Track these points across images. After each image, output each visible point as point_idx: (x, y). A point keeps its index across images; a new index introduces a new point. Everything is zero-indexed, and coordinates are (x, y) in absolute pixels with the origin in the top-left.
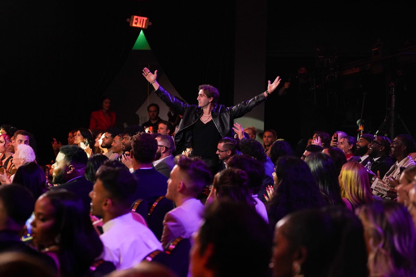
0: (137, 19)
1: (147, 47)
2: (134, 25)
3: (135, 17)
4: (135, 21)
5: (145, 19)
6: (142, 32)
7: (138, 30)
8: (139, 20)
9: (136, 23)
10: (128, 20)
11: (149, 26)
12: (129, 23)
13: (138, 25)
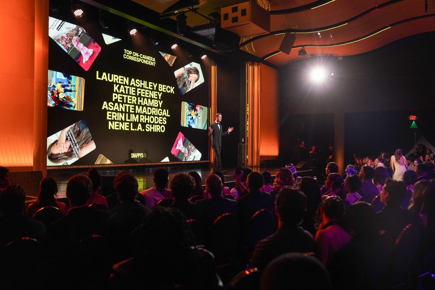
0: (412, 117)
1: (416, 127)
2: (411, 119)
3: (411, 116)
4: (411, 117)
5: (415, 116)
6: (414, 122)
7: (412, 121)
8: (413, 117)
9: (411, 118)
10: (408, 117)
11: (417, 119)
12: (408, 118)
13: (412, 119)
